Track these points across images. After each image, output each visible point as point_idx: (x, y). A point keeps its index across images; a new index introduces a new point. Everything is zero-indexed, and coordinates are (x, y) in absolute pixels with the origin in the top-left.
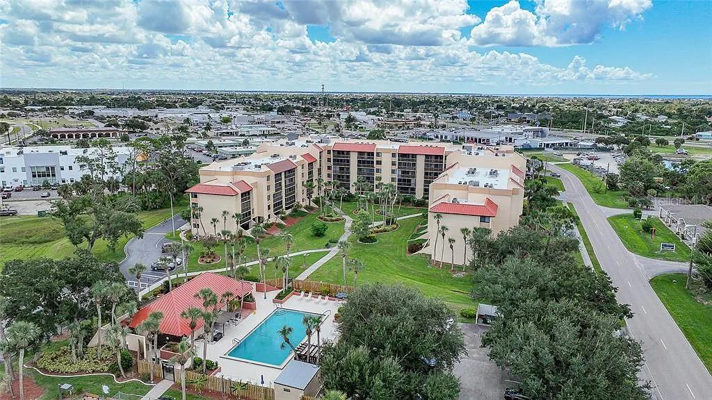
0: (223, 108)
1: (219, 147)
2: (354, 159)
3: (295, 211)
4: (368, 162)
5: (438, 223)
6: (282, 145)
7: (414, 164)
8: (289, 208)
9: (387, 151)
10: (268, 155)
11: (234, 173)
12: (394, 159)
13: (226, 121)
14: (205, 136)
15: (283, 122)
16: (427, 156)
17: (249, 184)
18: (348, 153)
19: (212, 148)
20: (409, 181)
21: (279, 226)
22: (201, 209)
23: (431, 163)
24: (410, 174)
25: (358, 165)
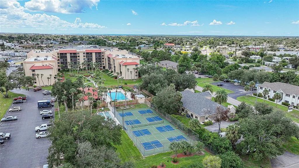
2: (68, 56)
5: (126, 68)
7: (92, 56)
9: (81, 52)
12: (84, 55)
16: (96, 53)
22: (42, 75)
23: (98, 55)
24: (90, 60)
25: (71, 58)
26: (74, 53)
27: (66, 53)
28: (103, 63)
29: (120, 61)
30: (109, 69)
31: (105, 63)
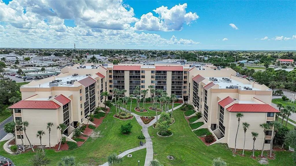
0: (23, 54)
1: (26, 72)
2: (127, 75)
3: (96, 112)
4: (136, 77)
5: (239, 120)
6: (78, 68)
7: (165, 77)
8: (93, 111)
9: (148, 69)
10: (69, 75)
11: (53, 89)
12: (153, 74)
13: (27, 59)
14: (16, 67)
15: (58, 60)
16: (173, 72)
17: (67, 97)
18: (123, 71)
19: (22, 73)
20: (163, 87)
21: (90, 127)
22: (26, 124)
23: (176, 76)
24: (162, 83)
25: (130, 79)
26: (136, 71)
27: (124, 71)
28: (185, 90)
29: (223, 96)
30: (195, 106)
31: (187, 90)
